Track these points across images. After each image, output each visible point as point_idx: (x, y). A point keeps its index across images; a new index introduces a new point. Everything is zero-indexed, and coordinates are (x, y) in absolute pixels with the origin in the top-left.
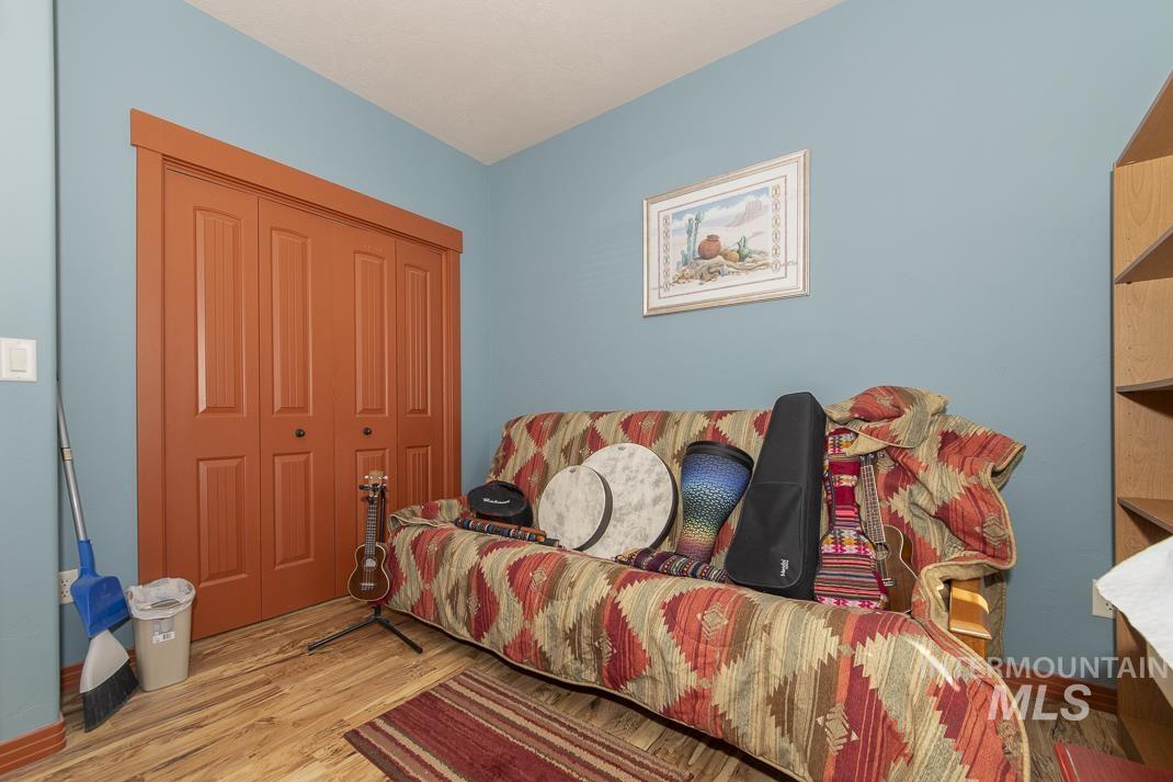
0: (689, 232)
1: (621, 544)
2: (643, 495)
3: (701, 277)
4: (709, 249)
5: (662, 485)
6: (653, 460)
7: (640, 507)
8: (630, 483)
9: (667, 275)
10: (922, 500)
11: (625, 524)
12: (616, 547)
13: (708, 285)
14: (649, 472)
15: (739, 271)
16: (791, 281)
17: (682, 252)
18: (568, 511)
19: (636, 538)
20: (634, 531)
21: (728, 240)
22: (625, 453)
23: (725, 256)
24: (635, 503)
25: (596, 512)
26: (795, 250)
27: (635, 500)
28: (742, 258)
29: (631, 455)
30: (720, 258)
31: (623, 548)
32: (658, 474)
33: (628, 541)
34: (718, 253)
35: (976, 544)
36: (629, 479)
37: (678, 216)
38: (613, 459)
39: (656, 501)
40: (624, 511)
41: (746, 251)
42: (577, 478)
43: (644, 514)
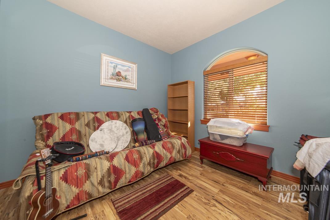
0: (114, 68)
1: (122, 145)
2: (123, 132)
3: (117, 80)
4: (118, 74)
5: (127, 129)
6: (122, 123)
7: (123, 135)
8: (118, 130)
9: (108, 76)
10: (162, 124)
11: (121, 141)
12: (121, 147)
13: (118, 82)
14: (122, 126)
15: (125, 81)
16: (135, 86)
17: (112, 72)
18: (104, 142)
19: (125, 143)
20: (124, 141)
21: (123, 74)
22: (114, 123)
23: (122, 77)
24: (121, 135)
25: (115, 140)
26: (135, 80)
27: (121, 134)
28: (126, 79)
29: (116, 123)
30: (121, 77)
31: (123, 146)
32: (125, 127)
33: (123, 144)
34: (121, 76)
35: (167, 128)
36: (117, 129)
37: (112, 63)
38: (110, 125)
39: (127, 133)
40: (119, 137)
41: (126, 78)
42: (104, 132)
43: (125, 137)
